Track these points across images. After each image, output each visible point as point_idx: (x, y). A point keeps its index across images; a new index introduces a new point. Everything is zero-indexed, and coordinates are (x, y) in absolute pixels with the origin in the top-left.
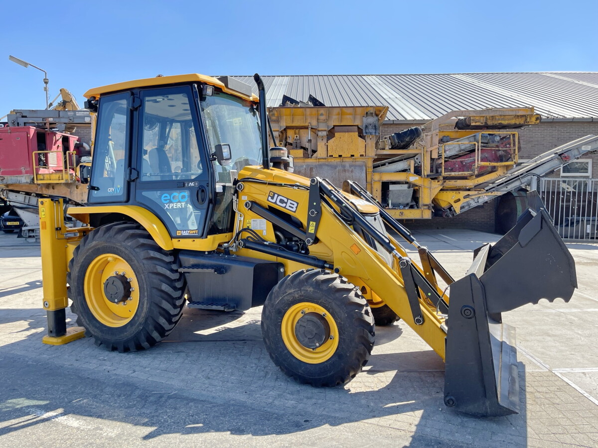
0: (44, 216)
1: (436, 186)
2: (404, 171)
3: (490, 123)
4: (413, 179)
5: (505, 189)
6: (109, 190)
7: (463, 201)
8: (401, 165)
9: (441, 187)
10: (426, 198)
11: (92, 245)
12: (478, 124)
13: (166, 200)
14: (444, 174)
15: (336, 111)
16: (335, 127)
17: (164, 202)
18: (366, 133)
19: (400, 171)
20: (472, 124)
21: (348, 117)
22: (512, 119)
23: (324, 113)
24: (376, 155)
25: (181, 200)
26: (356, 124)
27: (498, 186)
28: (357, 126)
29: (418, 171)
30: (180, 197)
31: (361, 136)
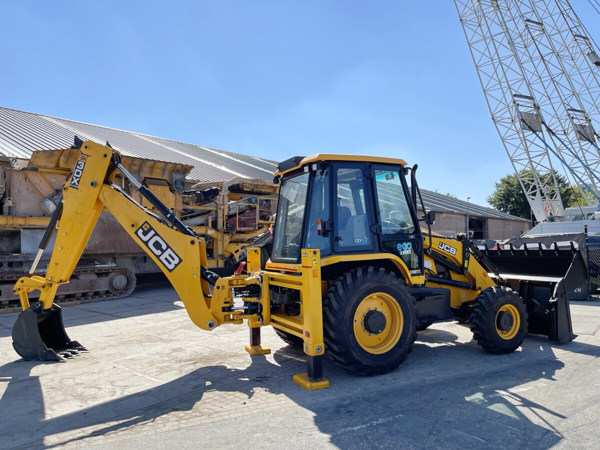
0: (315, 265)
1: (227, 238)
2: (202, 225)
3: (255, 190)
4: (211, 232)
5: (264, 242)
6: (357, 241)
7: (241, 251)
8: (200, 220)
9: (229, 240)
10: (219, 250)
11: (365, 287)
12: (248, 189)
13: (400, 248)
14: (238, 229)
15: (149, 164)
16: (146, 179)
17: (399, 250)
18: (176, 188)
19: (198, 225)
20: (245, 189)
21: (158, 170)
22: (267, 189)
23: (137, 164)
24: (183, 209)
25: (408, 248)
26: (164, 178)
27: (260, 239)
28: (165, 180)
29: (215, 225)
30: (407, 246)
31: (172, 190)
